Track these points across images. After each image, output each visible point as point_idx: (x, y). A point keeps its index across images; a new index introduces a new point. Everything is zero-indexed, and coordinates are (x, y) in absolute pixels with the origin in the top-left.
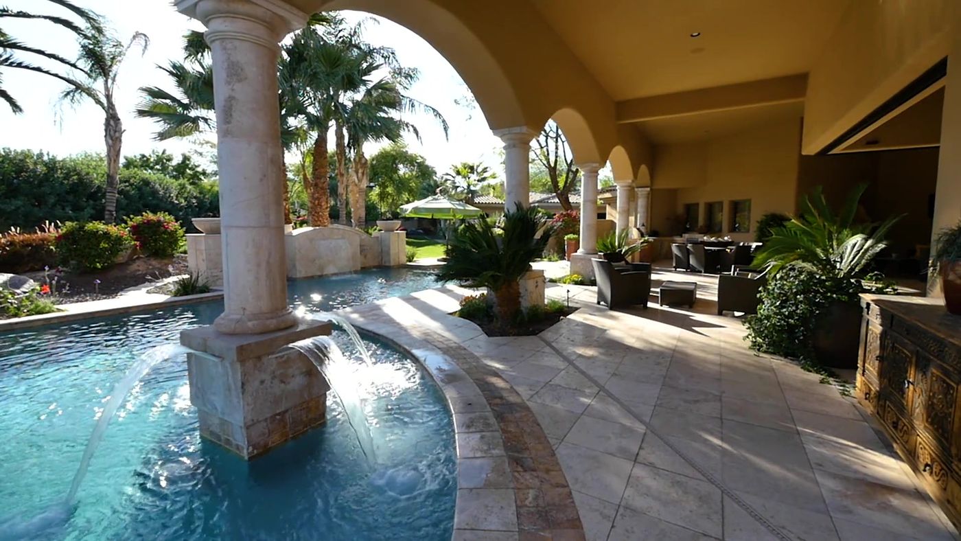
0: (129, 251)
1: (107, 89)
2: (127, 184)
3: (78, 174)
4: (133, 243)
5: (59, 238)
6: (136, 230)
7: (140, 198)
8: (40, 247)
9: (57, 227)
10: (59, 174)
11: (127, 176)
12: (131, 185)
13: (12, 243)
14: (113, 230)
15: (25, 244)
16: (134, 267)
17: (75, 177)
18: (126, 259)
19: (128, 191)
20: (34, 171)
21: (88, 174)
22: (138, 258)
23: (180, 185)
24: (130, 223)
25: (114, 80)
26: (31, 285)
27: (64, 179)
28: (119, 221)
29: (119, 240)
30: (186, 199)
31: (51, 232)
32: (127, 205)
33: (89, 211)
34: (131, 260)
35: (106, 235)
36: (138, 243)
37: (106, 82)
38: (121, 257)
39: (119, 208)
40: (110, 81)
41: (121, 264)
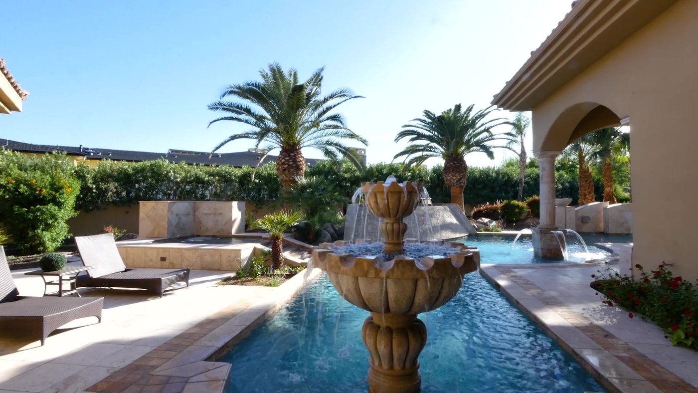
0: (526, 214)
1: (522, 139)
2: (529, 178)
3: (508, 175)
4: (528, 210)
5: (502, 207)
6: (529, 204)
7: (535, 185)
8: (495, 210)
9: (501, 202)
10: (501, 177)
11: (529, 173)
12: (531, 178)
13: (487, 209)
14: (521, 204)
15: (491, 209)
16: (528, 221)
17: (506, 177)
18: (525, 217)
19: (530, 182)
20: (492, 176)
21: (512, 174)
22: (530, 217)
23: (560, 174)
24: (527, 201)
25: (524, 135)
26: (494, 223)
27: (502, 178)
28: (523, 200)
29: (522, 208)
30: (562, 184)
31: (499, 204)
32: (529, 189)
33: (511, 194)
34: (527, 218)
35: (518, 206)
36: (530, 210)
37: (522, 137)
38: (523, 216)
39: (524, 191)
40: (523, 136)
41: (522, 220)
